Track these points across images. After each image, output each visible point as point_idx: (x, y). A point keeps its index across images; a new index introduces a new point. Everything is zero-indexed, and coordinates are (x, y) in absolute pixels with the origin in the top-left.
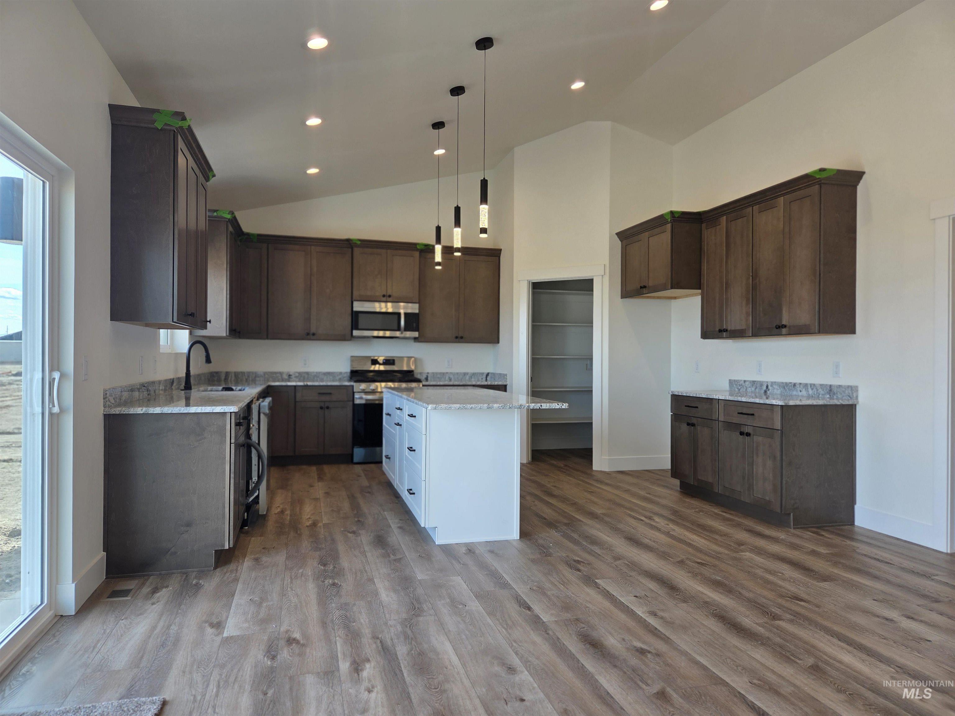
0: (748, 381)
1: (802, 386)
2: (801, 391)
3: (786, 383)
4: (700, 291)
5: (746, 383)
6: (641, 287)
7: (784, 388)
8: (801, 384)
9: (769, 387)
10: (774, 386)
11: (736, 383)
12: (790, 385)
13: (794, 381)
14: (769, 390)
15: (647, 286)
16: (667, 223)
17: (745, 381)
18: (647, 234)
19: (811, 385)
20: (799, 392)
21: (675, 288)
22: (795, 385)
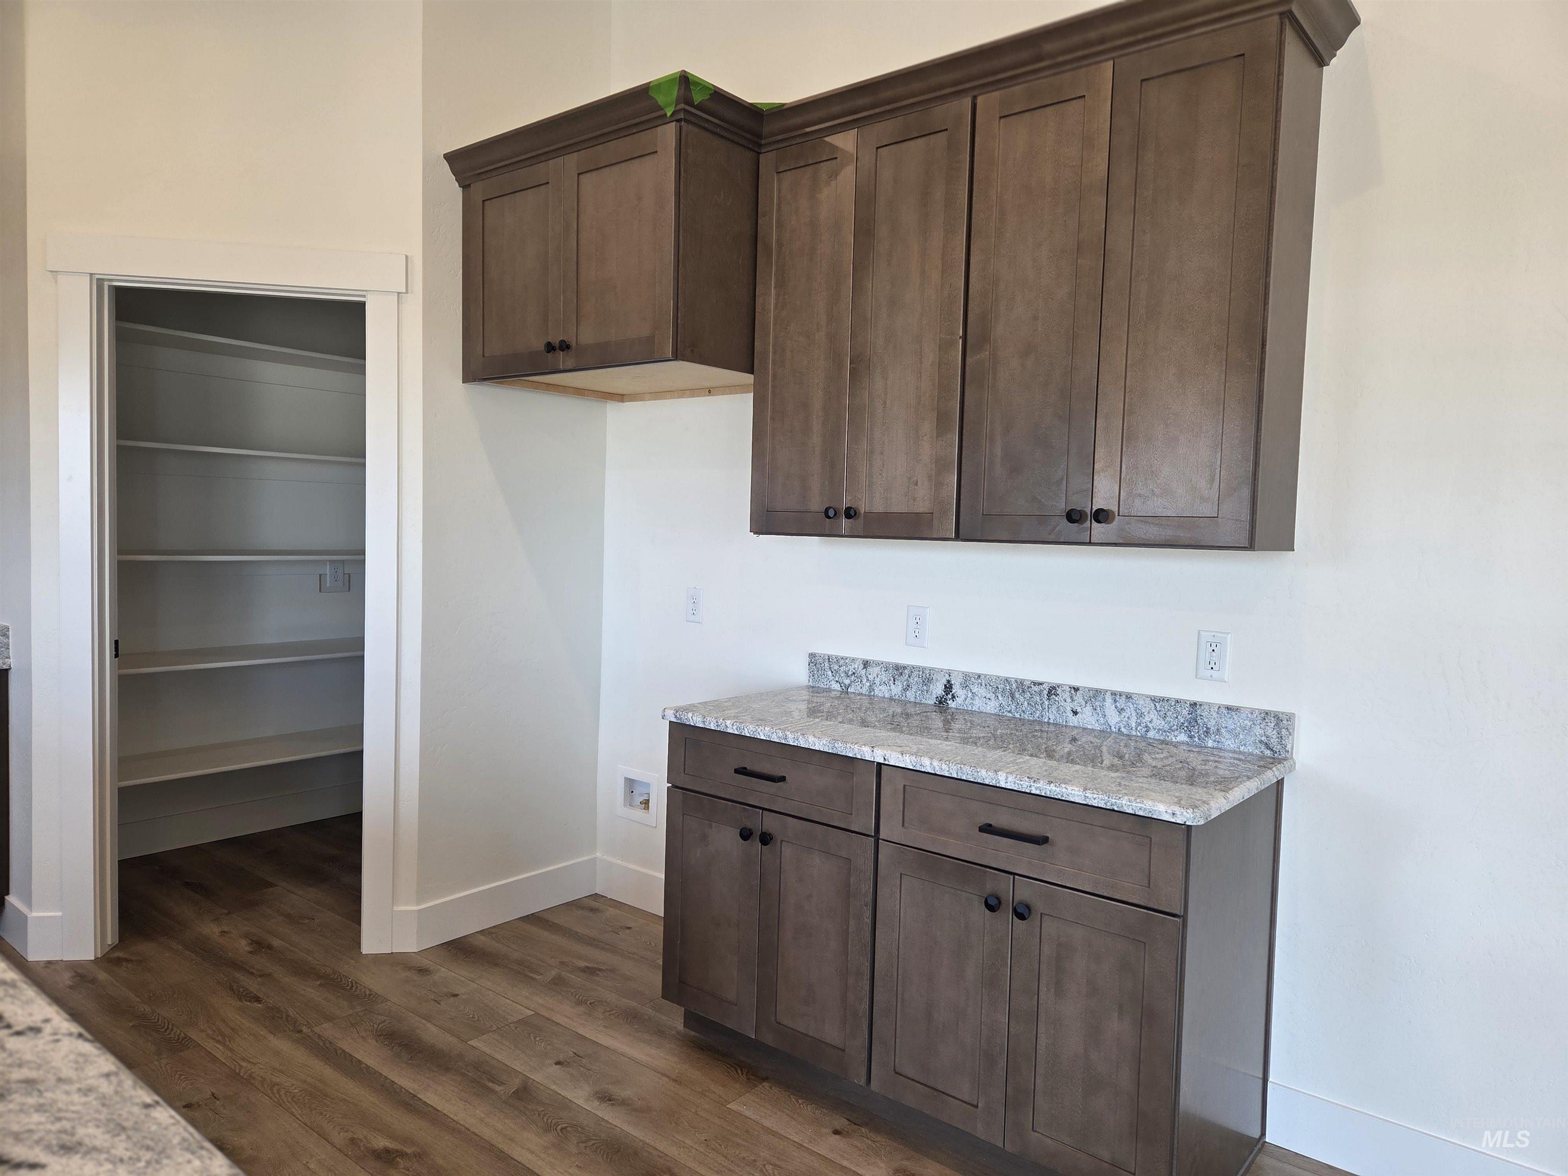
0: (878, 664)
1: (1079, 697)
2: (1075, 713)
3: (1021, 683)
4: (749, 378)
5: (870, 669)
6: (550, 348)
7: (1013, 697)
8: (1076, 689)
9: (956, 689)
10: (975, 690)
11: (836, 667)
12: (1036, 688)
13: (1049, 677)
14: (953, 697)
15: (573, 344)
16: (662, 119)
17: (866, 664)
18: (571, 161)
19: (1114, 694)
20: (1070, 714)
21: (685, 359)
22: (1053, 691)
